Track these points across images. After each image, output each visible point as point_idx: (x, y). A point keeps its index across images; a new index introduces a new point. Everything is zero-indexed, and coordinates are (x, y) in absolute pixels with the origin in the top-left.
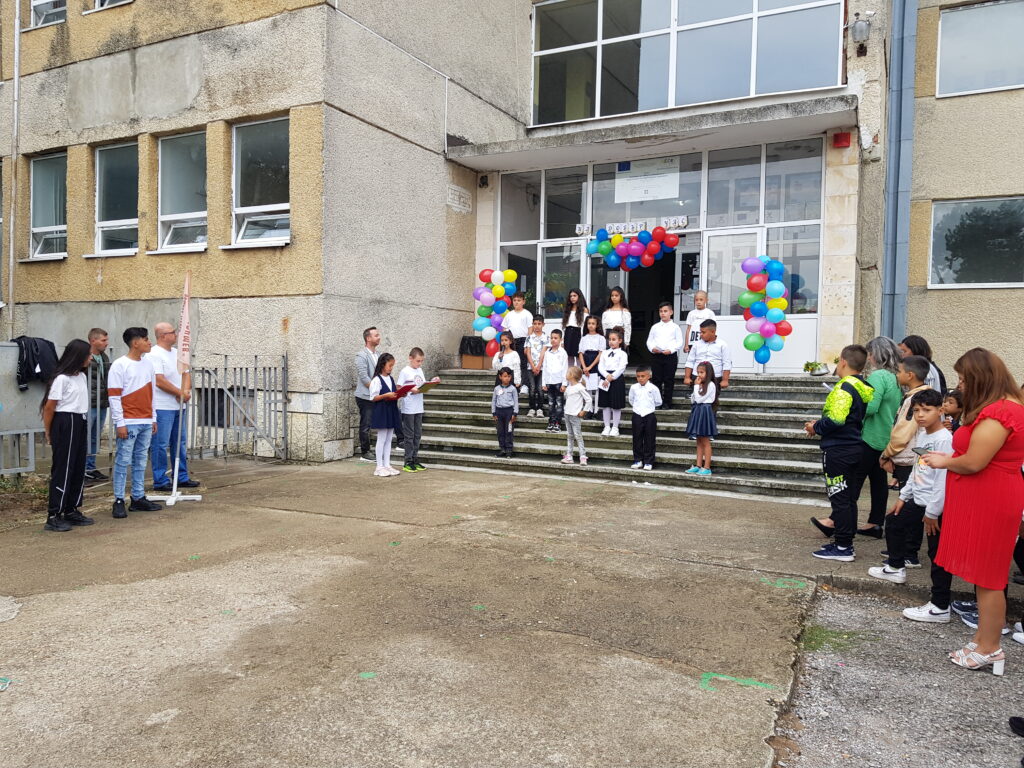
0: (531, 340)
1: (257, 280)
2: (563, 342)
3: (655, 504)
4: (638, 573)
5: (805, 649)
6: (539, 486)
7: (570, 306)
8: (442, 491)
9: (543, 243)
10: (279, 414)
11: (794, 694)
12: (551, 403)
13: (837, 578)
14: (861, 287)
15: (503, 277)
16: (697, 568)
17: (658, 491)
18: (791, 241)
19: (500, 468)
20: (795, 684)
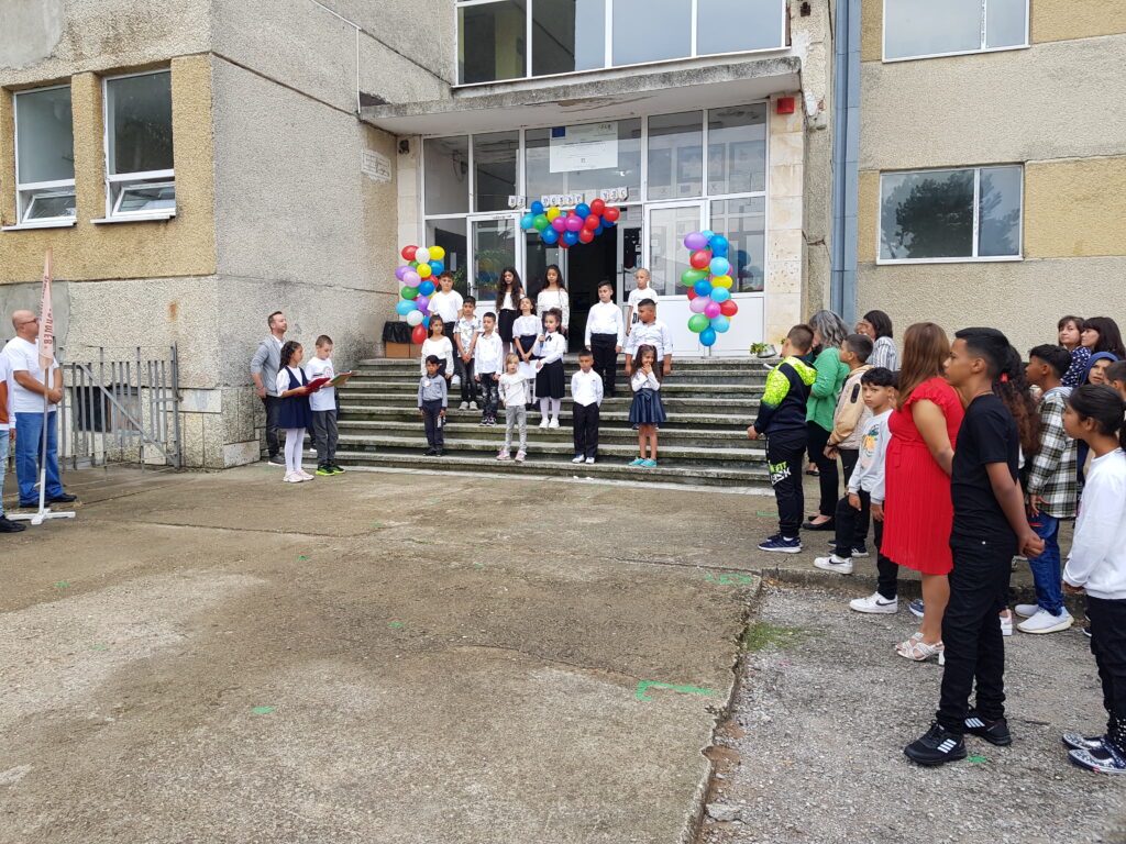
0: (460, 324)
1: (138, 260)
2: (497, 327)
3: (598, 499)
4: (576, 576)
5: (748, 649)
6: (472, 487)
7: (503, 287)
8: (361, 496)
9: (474, 216)
10: (169, 415)
11: (735, 698)
12: (485, 394)
13: (783, 571)
14: (809, 263)
15: (430, 254)
16: (637, 568)
17: (600, 485)
18: (738, 215)
19: (429, 468)
20: (736, 688)
